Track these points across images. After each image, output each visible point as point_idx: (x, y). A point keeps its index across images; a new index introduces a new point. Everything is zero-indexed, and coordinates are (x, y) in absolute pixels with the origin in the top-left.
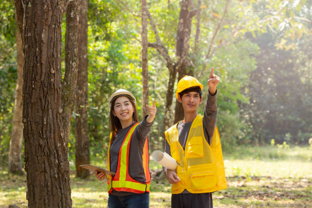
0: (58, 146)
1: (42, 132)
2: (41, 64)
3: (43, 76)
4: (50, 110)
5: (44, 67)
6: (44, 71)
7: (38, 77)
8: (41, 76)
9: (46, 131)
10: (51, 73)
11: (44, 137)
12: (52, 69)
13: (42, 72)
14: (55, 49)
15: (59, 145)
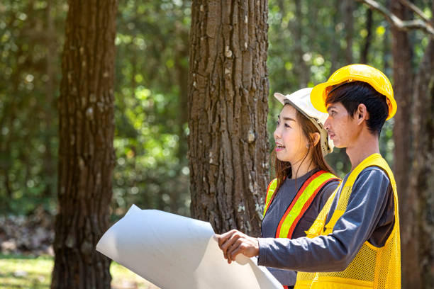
0: (239, 210)
1: (207, 179)
2: (207, 38)
3: (211, 63)
4: (225, 136)
5: (212, 44)
6: (213, 53)
7: (201, 66)
8: (206, 62)
9: (216, 179)
10: (225, 58)
11: (212, 189)
12: (227, 48)
13: (208, 55)
14: (236, 7)
15: (241, 208)
